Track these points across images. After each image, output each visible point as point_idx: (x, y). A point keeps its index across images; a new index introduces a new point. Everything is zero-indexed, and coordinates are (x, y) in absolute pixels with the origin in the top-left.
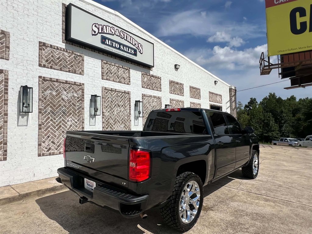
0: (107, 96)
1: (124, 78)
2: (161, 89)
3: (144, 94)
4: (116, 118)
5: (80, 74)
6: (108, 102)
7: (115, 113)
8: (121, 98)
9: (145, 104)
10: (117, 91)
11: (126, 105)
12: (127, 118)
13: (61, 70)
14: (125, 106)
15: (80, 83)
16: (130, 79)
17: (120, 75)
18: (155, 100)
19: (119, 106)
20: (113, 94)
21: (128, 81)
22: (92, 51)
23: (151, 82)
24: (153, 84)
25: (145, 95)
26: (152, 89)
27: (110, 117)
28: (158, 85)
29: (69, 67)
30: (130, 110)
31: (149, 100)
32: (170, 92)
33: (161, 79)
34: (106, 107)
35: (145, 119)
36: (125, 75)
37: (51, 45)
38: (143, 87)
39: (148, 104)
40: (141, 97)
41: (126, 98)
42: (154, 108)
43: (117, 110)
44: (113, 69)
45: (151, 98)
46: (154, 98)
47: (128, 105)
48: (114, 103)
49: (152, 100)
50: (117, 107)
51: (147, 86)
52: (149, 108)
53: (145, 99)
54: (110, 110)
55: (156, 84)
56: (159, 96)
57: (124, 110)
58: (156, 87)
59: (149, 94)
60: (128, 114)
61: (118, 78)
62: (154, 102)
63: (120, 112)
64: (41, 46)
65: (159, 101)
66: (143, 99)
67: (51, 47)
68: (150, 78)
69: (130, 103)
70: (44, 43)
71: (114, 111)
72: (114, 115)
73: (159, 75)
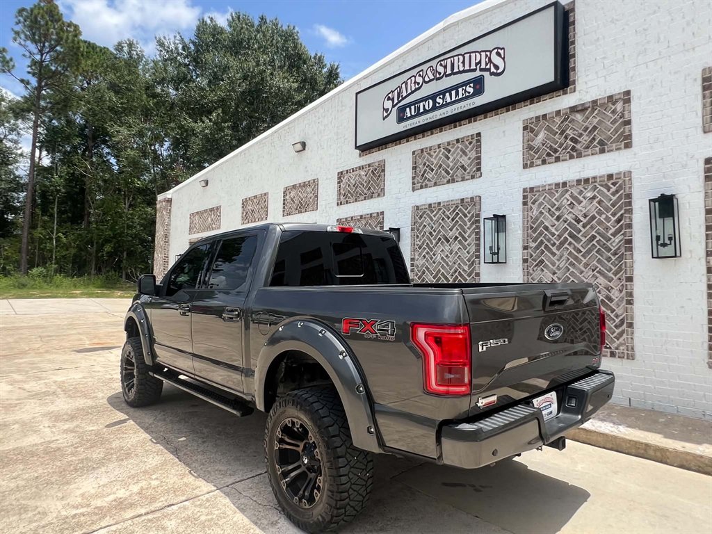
0: (422, 223)
1: (463, 167)
3: (532, 189)
4: (439, 271)
5: (379, 196)
6: (423, 236)
7: (436, 258)
8: (453, 220)
9: (537, 219)
10: (443, 206)
11: (467, 234)
12: (470, 267)
13: (356, 201)
14: (463, 237)
15: (378, 213)
16: (479, 164)
17: (451, 164)
18: (590, 195)
19: (448, 241)
20: (435, 216)
21: (475, 169)
22: (396, 145)
23: (566, 138)
25: (535, 190)
26: (571, 157)
27: (427, 268)
28: (609, 128)
29: (365, 191)
30: (478, 245)
31: (553, 200)
32: (704, 127)
33: (630, 98)
34: (420, 248)
35: (536, 266)
36: (466, 158)
37: (347, 171)
38: (525, 166)
39: (547, 214)
40: (521, 200)
41: (469, 216)
42: (580, 226)
43: (443, 250)
44: (435, 159)
45: (567, 191)
46: (581, 187)
47: (472, 233)
48: (437, 236)
49: (572, 196)
50: (442, 243)
51: (549, 155)
52: (553, 230)
53: (537, 203)
54: (427, 253)
55: (595, 133)
56: (613, 170)
57: (460, 248)
58: (597, 141)
59: (556, 181)
60: (472, 257)
61: (448, 173)
62: (580, 202)
63: (451, 254)
64: (339, 178)
65: (617, 191)
66: (525, 204)
67: (347, 173)
68: (562, 122)
69: (478, 227)
70: (341, 173)
71: (434, 255)
72: (434, 263)
73: (616, 89)
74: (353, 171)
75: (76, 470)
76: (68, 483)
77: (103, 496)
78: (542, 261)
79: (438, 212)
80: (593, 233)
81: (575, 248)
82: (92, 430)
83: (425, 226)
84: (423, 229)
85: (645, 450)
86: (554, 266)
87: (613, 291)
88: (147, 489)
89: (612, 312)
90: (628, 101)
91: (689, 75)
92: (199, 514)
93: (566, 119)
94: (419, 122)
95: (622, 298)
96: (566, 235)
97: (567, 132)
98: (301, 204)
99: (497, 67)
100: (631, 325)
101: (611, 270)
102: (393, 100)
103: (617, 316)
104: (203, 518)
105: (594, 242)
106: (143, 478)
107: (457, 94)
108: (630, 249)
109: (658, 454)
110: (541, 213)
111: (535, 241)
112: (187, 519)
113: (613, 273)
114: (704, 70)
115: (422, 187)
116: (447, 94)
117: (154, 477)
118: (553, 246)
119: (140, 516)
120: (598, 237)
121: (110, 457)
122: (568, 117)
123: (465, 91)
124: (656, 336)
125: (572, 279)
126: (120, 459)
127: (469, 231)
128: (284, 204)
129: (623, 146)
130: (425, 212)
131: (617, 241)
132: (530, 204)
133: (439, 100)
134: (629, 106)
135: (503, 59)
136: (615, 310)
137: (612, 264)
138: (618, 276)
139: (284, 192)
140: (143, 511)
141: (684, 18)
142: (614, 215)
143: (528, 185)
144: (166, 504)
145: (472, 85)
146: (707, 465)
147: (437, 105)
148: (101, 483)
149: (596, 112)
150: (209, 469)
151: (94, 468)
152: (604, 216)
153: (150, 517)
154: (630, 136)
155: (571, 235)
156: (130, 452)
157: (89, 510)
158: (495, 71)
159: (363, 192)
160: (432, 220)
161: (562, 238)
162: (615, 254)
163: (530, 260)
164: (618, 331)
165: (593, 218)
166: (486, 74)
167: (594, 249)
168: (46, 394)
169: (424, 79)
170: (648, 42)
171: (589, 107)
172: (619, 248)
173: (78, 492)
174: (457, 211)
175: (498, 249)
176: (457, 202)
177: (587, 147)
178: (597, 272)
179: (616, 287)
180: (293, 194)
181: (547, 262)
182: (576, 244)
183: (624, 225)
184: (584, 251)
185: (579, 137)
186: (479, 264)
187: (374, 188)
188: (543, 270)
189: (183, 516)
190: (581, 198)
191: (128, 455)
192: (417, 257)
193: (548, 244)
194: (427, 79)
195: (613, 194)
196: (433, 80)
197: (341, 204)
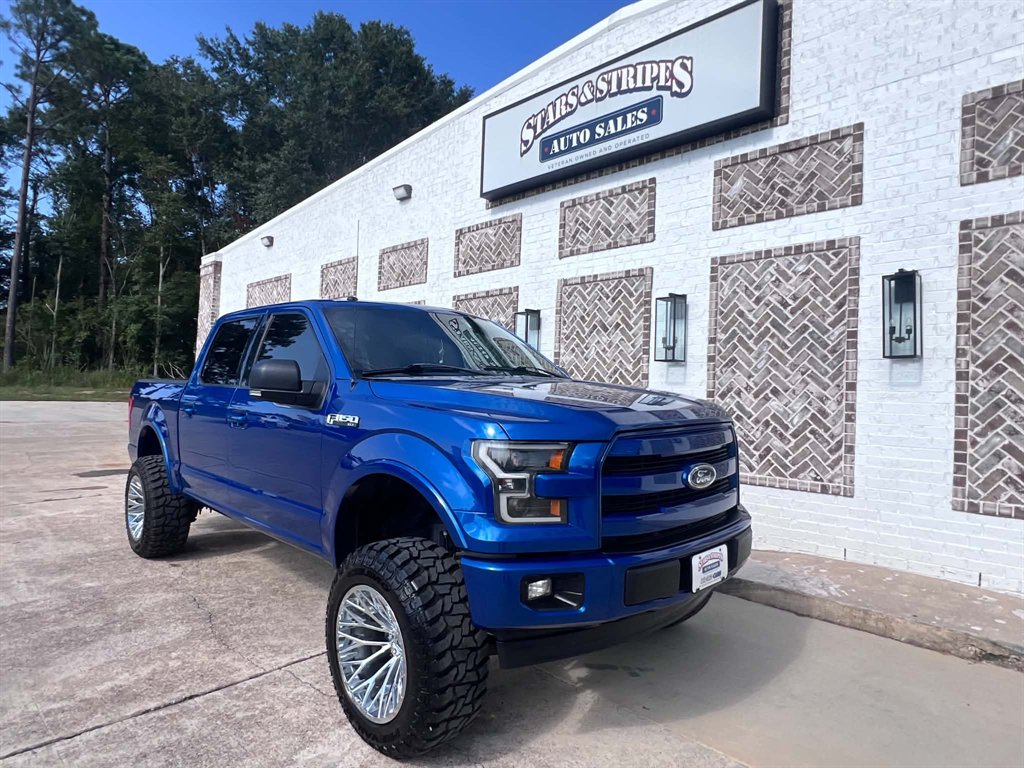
0: (571, 303)
1: (629, 225)
2: (859, 188)
3: (723, 259)
4: (593, 370)
5: (512, 265)
6: (572, 321)
7: (589, 353)
8: (614, 300)
9: (729, 301)
10: (601, 281)
11: (633, 320)
12: (635, 366)
13: (480, 271)
15: (510, 288)
16: (652, 222)
17: (614, 222)
18: (802, 268)
19: (606, 329)
20: (589, 294)
21: (646, 229)
22: (538, 192)
23: (773, 188)
24: (793, 185)
25: (728, 260)
26: (779, 216)
27: (577, 367)
28: (832, 176)
29: (494, 257)
30: (647, 336)
31: (752, 275)
32: (962, 177)
33: (862, 134)
34: (567, 338)
35: (724, 366)
36: (635, 214)
37: (469, 228)
38: (716, 228)
39: (744, 295)
40: (708, 273)
41: (636, 294)
42: (786, 312)
43: (598, 342)
44: (592, 214)
45: (772, 262)
46: (790, 258)
47: (639, 318)
48: (591, 321)
49: (778, 269)
50: (598, 332)
51: (748, 211)
52: (750, 317)
53: (730, 278)
54: (578, 346)
55: (813, 182)
56: (835, 235)
57: (622, 339)
58: (815, 194)
59: (758, 249)
60: (638, 351)
61: (609, 234)
62: (788, 279)
63: (609, 348)
64: (458, 238)
65: (839, 265)
66: (713, 279)
67: (469, 231)
68: (768, 166)
69: (648, 311)
70: (461, 230)
71: (587, 348)
72: (587, 359)
73: (844, 121)
74: (477, 229)
75: (59, 645)
76: (45, 664)
77: (96, 683)
78: (734, 360)
79: (593, 289)
80: (805, 322)
81: (779, 342)
82: (90, 588)
83: (575, 308)
84: (572, 311)
85: (864, 619)
86: (749, 367)
87: (829, 402)
88: (163, 672)
89: (826, 432)
90: (859, 138)
91: (944, 103)
92: (235, 709)
93: (773, 162)
94: (571, 160)
95: (841, 412)
96: (768, 324)
97: (775, 179)
98: (404, 273)
99: (681, 85)
100: (850, 450)
101: (827, 372)
102: (535, 128)
103: (832, 437)
104: (239, 715)
105: (806, 335)
106: (159, 656)
107: (625, 121)
108: (854, 345)
109: (881, 625)
110: (735, 292)
111: (725, 331)
112: (218, 716)
113: (829, 378)
114: (965, 97)
115: (572, 254)
116: (611, 122)
117: (174, 655)
118: (750, 339)
119: (148, 711)
120: (812, 328)
121: (111, 626)
122: (777, 159)
123: (636, 118)
124: (884, 464)
125: (774, 385)
126: (125, 630)
127: (636, 317)
128: (380, 273)
129: (850, 202)
130: (576, 288)
131: (837, 333)
132: (720, 280)
133: (599, 130)
134: (862, 144)
135: (691, 73)
136: (830, 429)
137: (828, 365)
138: (836, 382)
139: (381, 257)
140: (152, 705)
141: (940, 21)
142: (834, 297)
143: (718, 254)
144: (188, 695)
145: (645, 109)
146: (945, 641)
147: (597, 137)
148: (95, 664)
149: (815, 153)
150: (256, 644)
151: (86, 642)
152: (820, 299)
153: (161, 713)
154: (861, 186)
155: (774, 324)
156: (141, 618)
157: (72, 703)
158: (679, 90)
159: (490, 258)
160: (584, 299)
161: (763, 328)
162: (833, 351)
163: (717, 358)
164: (833, 458)
165: (806, 300)
166: (666, 94)
167: (804, 345)
168: (28, 535)
169: (579, 100)
170: (891, 55)
171: (807, 146)
172: (839, 344)
173: (59, 678)
174: (620, 288)
175: (675, 341)
176: (620, 275)
177: (801, 202)
178: (808, 376)
179: (833, 397)
180: (392, 258)
181: (740, 361)
182: (781, 337)
183: (847, 312)
184: (791, 346)
185: (791, 187)
186: (648, 361)
187: (507, 254)
188: (734, 372)
189: (211, 711)
190: (790, 272)
191: (139, 623)
192: (562, 351)
193: (743, 336)
194: (583, 100)
195: (834, 268)
196: (591, 101)
197: (460, 276)
